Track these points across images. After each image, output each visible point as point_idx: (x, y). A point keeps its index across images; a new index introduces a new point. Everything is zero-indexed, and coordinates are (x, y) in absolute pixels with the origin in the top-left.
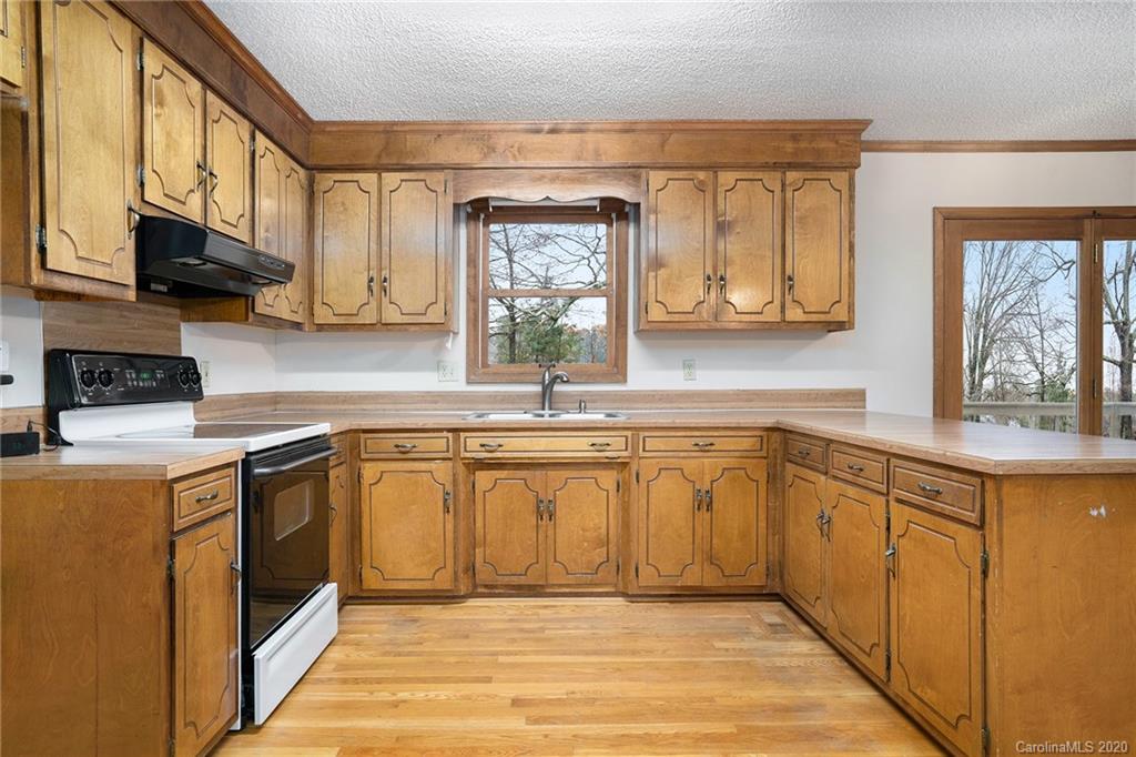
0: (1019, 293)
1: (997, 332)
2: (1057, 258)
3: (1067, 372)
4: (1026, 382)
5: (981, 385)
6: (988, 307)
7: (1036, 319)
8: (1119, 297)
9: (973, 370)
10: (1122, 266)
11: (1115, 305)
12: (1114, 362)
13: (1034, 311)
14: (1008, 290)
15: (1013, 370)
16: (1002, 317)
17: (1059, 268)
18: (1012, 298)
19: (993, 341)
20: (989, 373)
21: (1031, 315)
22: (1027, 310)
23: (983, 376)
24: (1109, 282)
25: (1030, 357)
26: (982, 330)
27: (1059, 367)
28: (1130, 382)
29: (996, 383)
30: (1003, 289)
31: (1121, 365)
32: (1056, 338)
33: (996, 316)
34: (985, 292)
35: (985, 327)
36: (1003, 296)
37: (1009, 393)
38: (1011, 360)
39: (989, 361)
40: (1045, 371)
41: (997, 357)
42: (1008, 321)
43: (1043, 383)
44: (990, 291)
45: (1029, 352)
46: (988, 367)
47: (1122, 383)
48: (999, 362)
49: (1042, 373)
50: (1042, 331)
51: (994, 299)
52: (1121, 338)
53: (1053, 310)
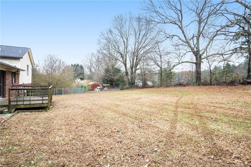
0: (151, 46)
1: (141, 57)
2: (167, 35)
3: (172, 67)
4: (154, 70)
5: (135, 72)
7: (158, 53)
8: (195, 44)
10: (196, 34)
11: (193, 46)
12: (193, 63)
13: (157, 50)
14: (146, 45)
15: (149, 67)
16: (144, 53)
17: (168, 38)
18: (147, 48)
19: (140, 60)
20: (138, 69)
21: (156, 52)
22: (154, 50)
23: (136, 70)
24: (190, 40)
25: (156, 63)
26: (135, 57)
27: (168, 65)
28: (200, 68)
29: (141, 71)
30: (144, 45)
31: (196, 63)
32: (167, 57)
33: (141, 53)
34: (136, 47)
35: (137, 56)
36: (144, 47)
37: (147, 74)
38: (148, 65)
39: (138, 65)
40: (162, 67)
41: (141, 64)
42: (146, 54)
43: (161, 70)
44: (138, 46)
45: (155, 62)
47: (197, 68)
48: (143, 66)
49: (161, 68)
50: (161, 56)
51: (140, 49)
52: (196, 56)
53: (166, 50)
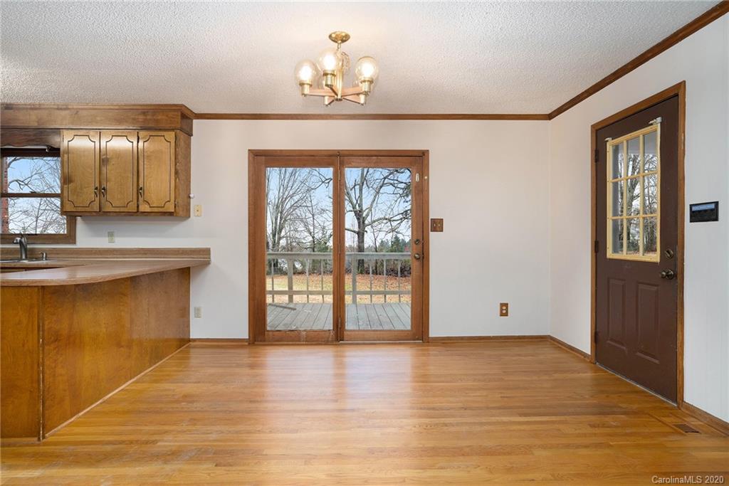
0: (300, 195)
1: (288, 215)
2: (322, 177)
3: (327, 237)
4: (304, 242)
5: (279, 243)
6: (283, 203)
7: (310, 209)
8: (357, 198)
9: (274, 235)
10: (359, 181)
11: (355, 202)
12: (354, 232)
13: (308, 205)
14: (294, 193)
15: (297, 236)
16: (291, 207)
17: (323, 182)
18: (296, 198)
19: (286, 220)
20: (283, 237)
21: (307, 207)
22: (305, 204)
23: (280, 238)
24: (351, 190)
25: (307, 229)
26: (279, 214)
27: (323, 234)
28: (363, 241)
29: (287, 242)
30: (291, 193)
31: (358, 233)
32: (321, 219)
33: (287, 207)
34: (281, 194)
35: (281, 213)
36: (291, 197)
37: (295, 247)
38: (296, 230)
39: (283, 231)
40: (315, 236)
41: (288, 229)
42: (294, 210)
43: (314, 242)
44: (284, 194)
45: (306, 226)
46: (283, 234)
47: (359, 242)
48: (289, 231)
49: (313, 237)
50: (313, 215)
51: (286, 199)
52: (358, 219)
53: (320, 204)
